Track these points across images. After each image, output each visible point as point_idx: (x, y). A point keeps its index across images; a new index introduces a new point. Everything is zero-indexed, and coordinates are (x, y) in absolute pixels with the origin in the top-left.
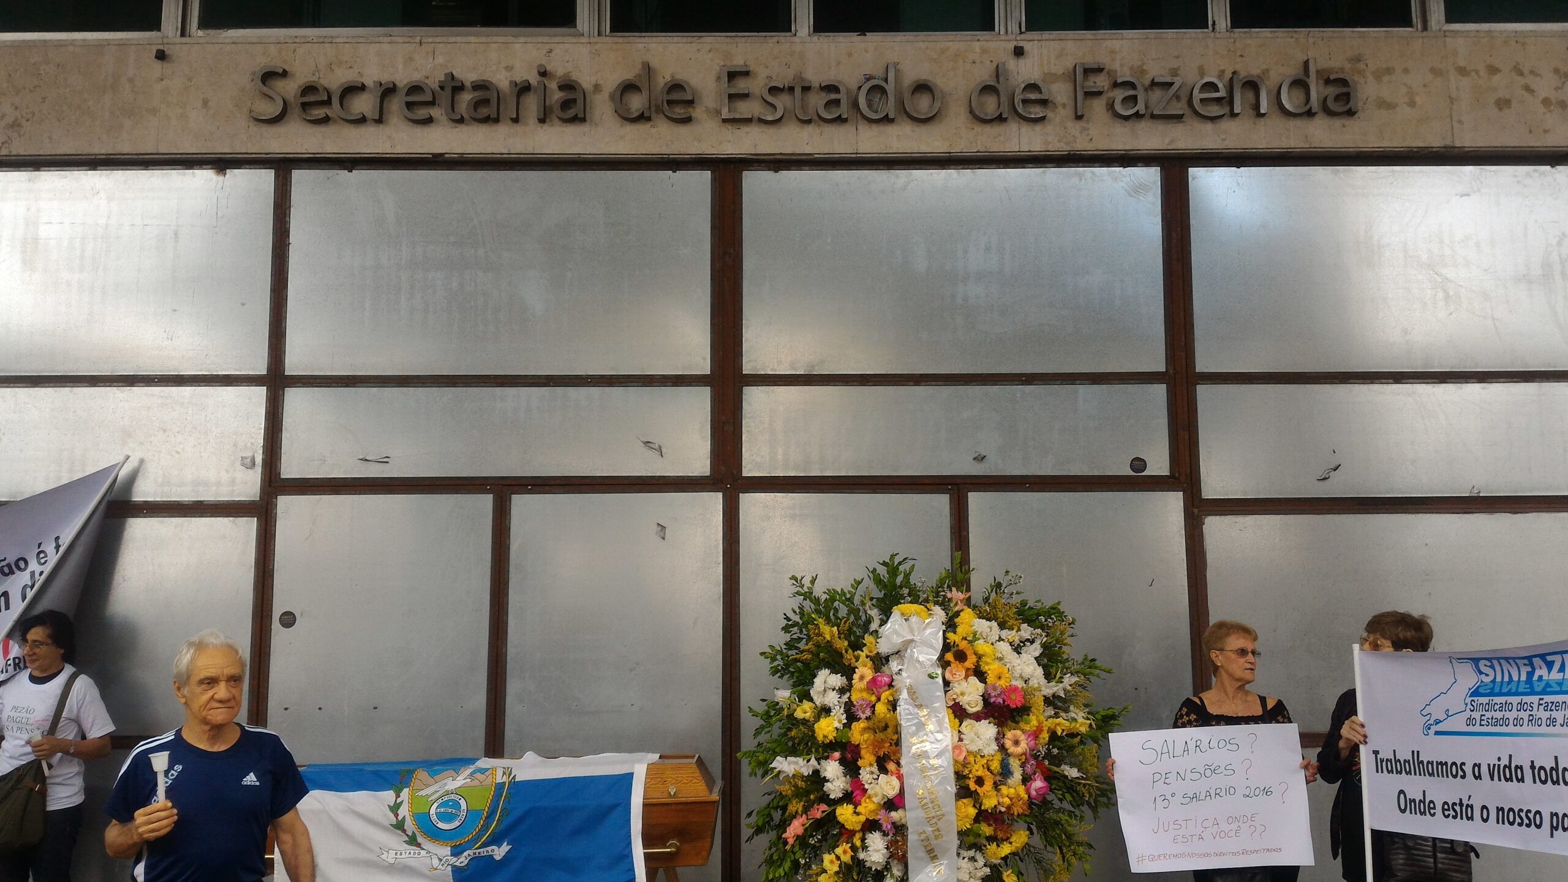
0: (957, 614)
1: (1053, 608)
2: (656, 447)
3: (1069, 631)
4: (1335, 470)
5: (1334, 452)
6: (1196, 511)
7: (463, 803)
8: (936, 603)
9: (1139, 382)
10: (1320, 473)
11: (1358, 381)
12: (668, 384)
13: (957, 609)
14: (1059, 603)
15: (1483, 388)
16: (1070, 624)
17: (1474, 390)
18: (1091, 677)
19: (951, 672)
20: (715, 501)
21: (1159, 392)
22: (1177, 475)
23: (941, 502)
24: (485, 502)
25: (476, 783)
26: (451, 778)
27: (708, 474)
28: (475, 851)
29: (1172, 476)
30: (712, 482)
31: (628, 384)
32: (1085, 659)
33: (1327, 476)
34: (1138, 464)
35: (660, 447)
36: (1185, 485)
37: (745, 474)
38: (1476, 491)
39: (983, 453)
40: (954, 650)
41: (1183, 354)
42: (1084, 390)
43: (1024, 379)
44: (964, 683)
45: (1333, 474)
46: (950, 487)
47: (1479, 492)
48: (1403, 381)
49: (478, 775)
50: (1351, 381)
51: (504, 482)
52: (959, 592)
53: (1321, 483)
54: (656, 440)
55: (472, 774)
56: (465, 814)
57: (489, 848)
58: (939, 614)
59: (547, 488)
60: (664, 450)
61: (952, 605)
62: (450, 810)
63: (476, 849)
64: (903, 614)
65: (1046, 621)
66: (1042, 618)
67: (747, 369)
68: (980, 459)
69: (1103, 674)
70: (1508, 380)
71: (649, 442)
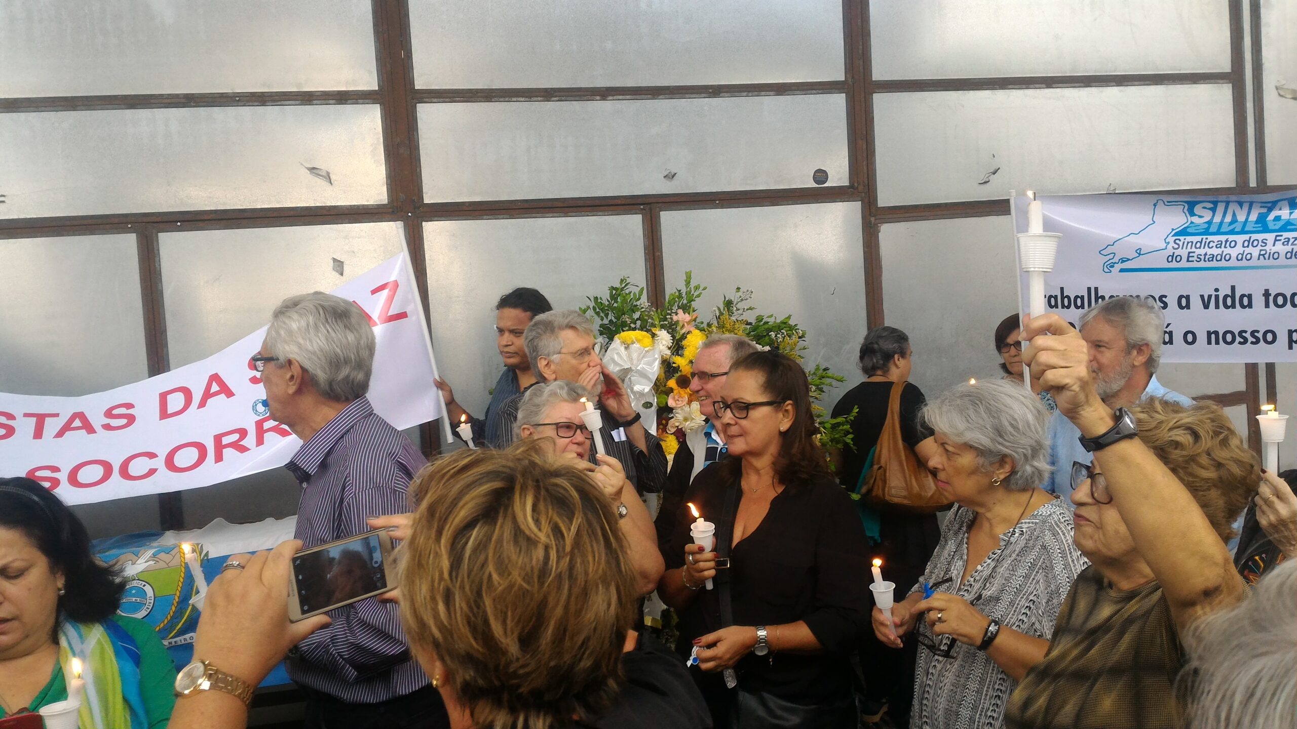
1: (785, 323)
2: (324, 174)
4: (994, 173)
5: (994, 157)
6: (873, 219)
7: (148, 589)
8: (662, 327)
9: (820, 92)
10: (982, 178)
11: (1016, 87)
12: (331, 102)
14: (789, 317)
15: (1121, 91)
17: (1112, 92)
19: (674, 398)
20: (393, 230)
21: (839, 100)
22: (856, 185)
23: (634, 222)
24: (129, 242)
25: (162, 565)
27: (385, 201)
28: (170, 641)
29: (851, 186)
30: (391, 210)
31: (283, 103)
32: (817, 369)
33: (987, 180)
34: (821, 175)
35: (328, 174)
36: (863, 195)
37: (427, 200)
38: (1112, 188)
39: (673, 171)
41: (861, 63)
42: (769, 102)
43: (710, 91)
44: (687, 409)
45: (992, 177)
46: (642, 207)
47: (1115, 189)
48: (1054, 86)
49: (162, 556)
50: (1010, 86)
51: (148, 219)
52: (686, 314)
53: (982, 186)
54: (322, 165)
55: (154, 555)
57: (187, 636)
58: (664, 337)
59: (201, 224)
60: (333, 177)
62: (134, 599)
63: (172, 638)
64: (623, 343)
65: (776, 336)
66: (773, 334)
67: (420, 83)
68: (671, 176)
70: (1142, 83)
71: (314, 168)
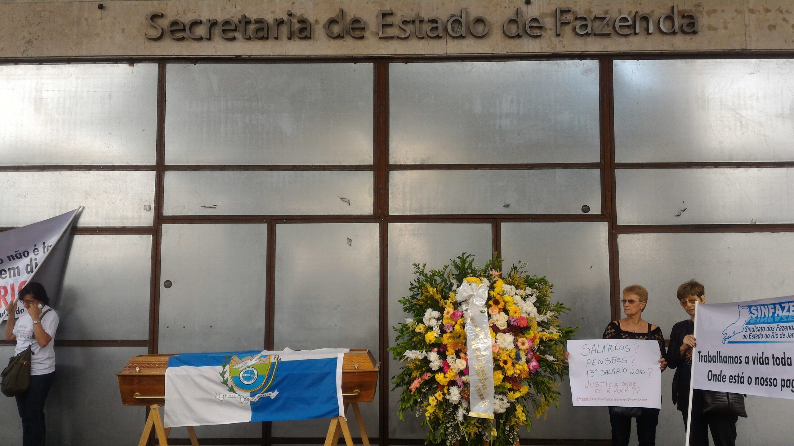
0: (495, 282)
1: (542, 279)
2: (347, 200)
3: (550, 290)
4: (684, 211)
5: (684, 202)
6: (614, 231)
7: (255, 372)
8: (485, 277)
9: (587, 168)
10: (676, 213)
11: (696, 167)
12: (353, 169)
13: (495, 279)
14: (545, 277)
15: (759, 170)
16: (550, 287)
17: (754, 171)
18: (561, 313)
19: (492, 310)
20: (375, 227)
21: (597, 172)
22: (605, 214)
23: (488, 227)
24: (263, 227)
25: (262, 362)
26: (250, 360)
27: (373, 214)
28: (261, 394)
29: (602, 214)
30: (374, 218)
31: (333, 170)
32: (558, 304)
33: (680, 214)
34: (586, 208)
35: (349, 201)
36: (609, 219)
37: (390, 214)
38: (754, 222)
39: (508, 204)
40: (493, 299)
41: (609, 154)
42: (559, 172)
43: (529, 166)
44: (498, 316)
45: (682, 213)
46: (492, 220)
47: (756, 222)
48: (719, 167)
49: (262, 358)
50: (693, 167)
51: (274, 218)
52: (496, 272)
53: (677, 217)
54: (347, 197)
55: (259, 358)
56: (256, 377)
57: (268, 393)
58: (486, 282)
59: (294, 221)
60: (350, 202)
61: (492, 277)
62: (249, 375)
63: (262, 393)
64: (468, 282)
65: (539, 285)
66: (537, 284)
67: (392, 162)
68: (507, 206)
69: (566, 311)
70: (771, 166)
71: (343, 198)
